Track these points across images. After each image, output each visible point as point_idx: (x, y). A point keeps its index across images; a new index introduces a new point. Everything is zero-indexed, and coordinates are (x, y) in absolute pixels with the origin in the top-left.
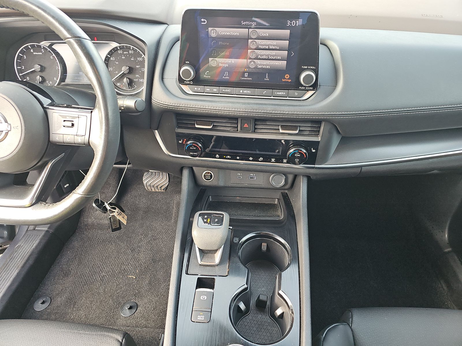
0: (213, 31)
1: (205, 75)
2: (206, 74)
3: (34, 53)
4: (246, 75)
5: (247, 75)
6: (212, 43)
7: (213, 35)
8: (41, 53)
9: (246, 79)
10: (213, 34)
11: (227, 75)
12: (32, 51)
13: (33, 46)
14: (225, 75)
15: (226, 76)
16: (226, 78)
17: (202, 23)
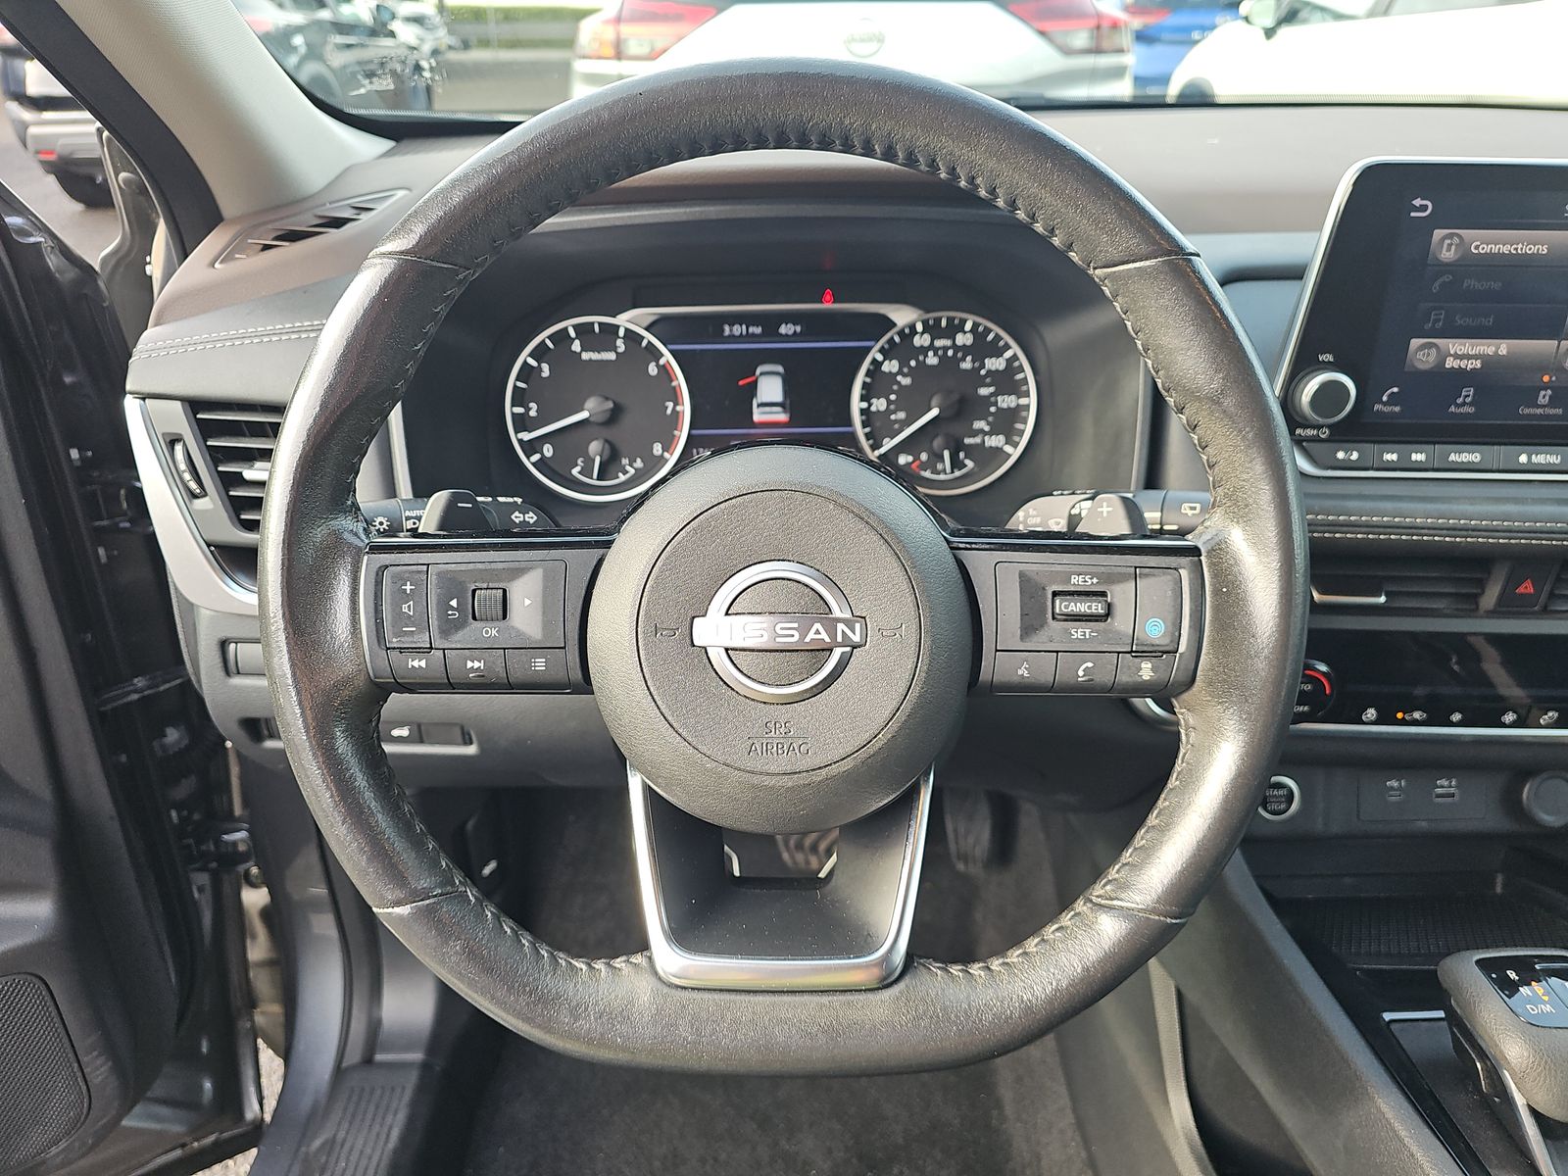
0: (1448, 241)
1: (1382, 402)
2: (1385, 398)
3: (585, 356)
4: (1544, 397)
5: (1547, 398)
6: (1437, 284)
7: (1447, 255)
8: (612, 356)
9: (1539, 411)
10: (1449, 250)
11: (1468, 400)
12: (576, 346)
13: (583, 330)
14: (1460, 401)
15: (1464, 404)
16: (1461, 410)
17: (1412, 214)
